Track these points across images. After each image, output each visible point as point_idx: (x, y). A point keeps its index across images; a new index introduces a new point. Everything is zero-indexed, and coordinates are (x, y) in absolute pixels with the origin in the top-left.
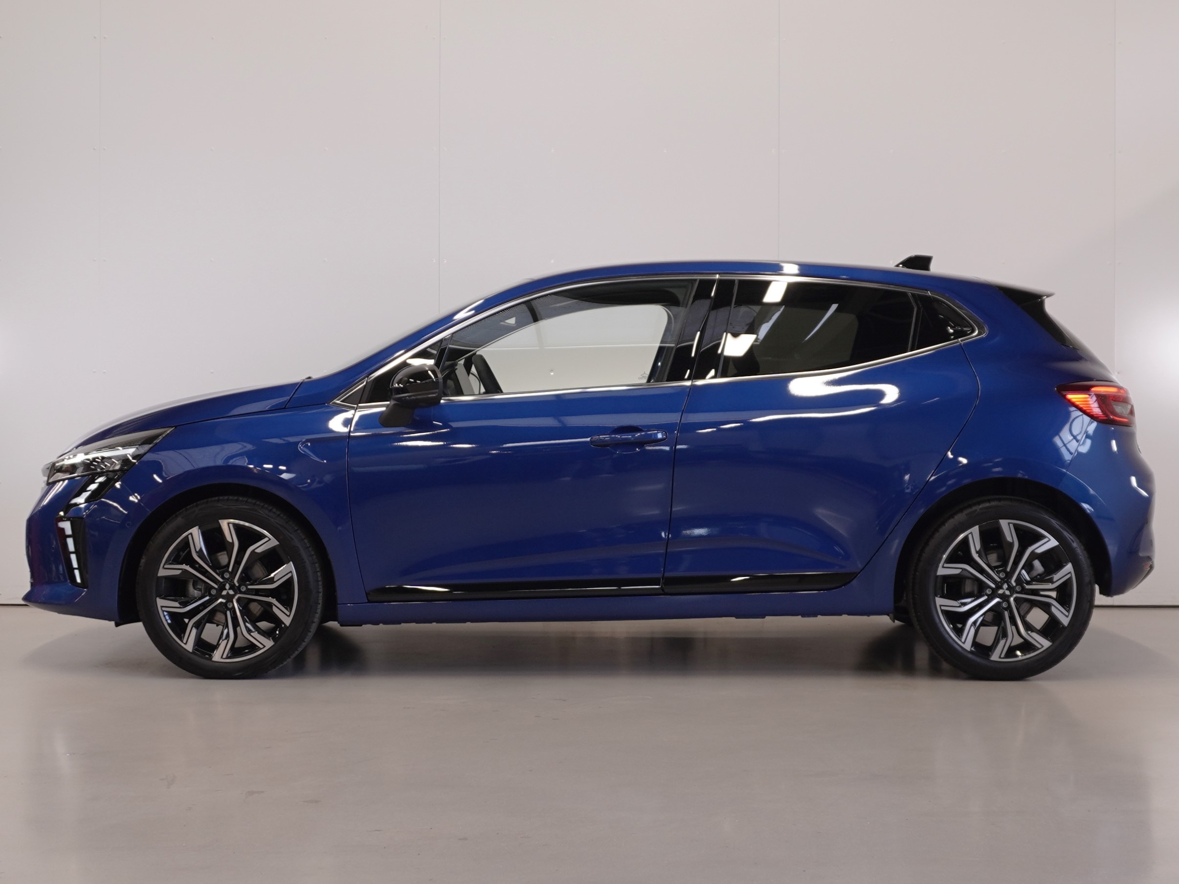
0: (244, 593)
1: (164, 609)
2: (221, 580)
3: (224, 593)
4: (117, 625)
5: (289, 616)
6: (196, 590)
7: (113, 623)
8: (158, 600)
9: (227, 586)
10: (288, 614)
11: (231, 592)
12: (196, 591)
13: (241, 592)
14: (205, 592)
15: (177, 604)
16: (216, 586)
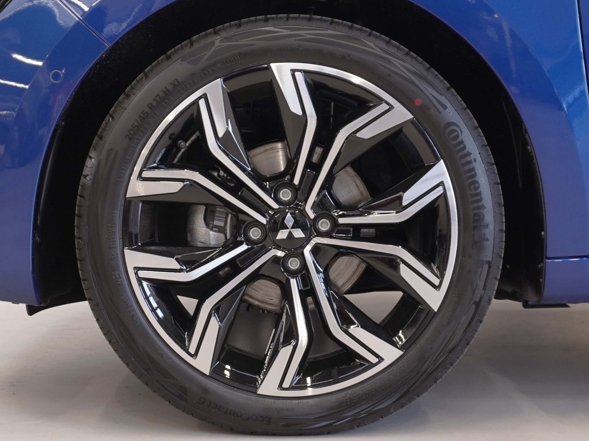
0: (327, 234)
1: (142, 274)
2: (275, 206)
3: (282, 235)
4: (32, 311)
5: (437, 287)
6: (211, 230)
7: (23, 307)
8: (128, 253)
9: (289, 220)
10: (436, 281)
11: (299, 234)
12: (211, 232)
13: (320, 234)
14: (235, 235)
15: (172, 263)
16: (263, 221)
